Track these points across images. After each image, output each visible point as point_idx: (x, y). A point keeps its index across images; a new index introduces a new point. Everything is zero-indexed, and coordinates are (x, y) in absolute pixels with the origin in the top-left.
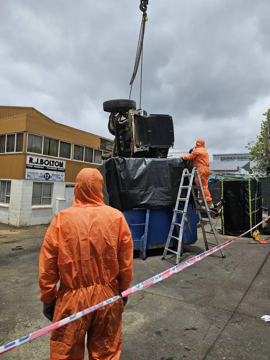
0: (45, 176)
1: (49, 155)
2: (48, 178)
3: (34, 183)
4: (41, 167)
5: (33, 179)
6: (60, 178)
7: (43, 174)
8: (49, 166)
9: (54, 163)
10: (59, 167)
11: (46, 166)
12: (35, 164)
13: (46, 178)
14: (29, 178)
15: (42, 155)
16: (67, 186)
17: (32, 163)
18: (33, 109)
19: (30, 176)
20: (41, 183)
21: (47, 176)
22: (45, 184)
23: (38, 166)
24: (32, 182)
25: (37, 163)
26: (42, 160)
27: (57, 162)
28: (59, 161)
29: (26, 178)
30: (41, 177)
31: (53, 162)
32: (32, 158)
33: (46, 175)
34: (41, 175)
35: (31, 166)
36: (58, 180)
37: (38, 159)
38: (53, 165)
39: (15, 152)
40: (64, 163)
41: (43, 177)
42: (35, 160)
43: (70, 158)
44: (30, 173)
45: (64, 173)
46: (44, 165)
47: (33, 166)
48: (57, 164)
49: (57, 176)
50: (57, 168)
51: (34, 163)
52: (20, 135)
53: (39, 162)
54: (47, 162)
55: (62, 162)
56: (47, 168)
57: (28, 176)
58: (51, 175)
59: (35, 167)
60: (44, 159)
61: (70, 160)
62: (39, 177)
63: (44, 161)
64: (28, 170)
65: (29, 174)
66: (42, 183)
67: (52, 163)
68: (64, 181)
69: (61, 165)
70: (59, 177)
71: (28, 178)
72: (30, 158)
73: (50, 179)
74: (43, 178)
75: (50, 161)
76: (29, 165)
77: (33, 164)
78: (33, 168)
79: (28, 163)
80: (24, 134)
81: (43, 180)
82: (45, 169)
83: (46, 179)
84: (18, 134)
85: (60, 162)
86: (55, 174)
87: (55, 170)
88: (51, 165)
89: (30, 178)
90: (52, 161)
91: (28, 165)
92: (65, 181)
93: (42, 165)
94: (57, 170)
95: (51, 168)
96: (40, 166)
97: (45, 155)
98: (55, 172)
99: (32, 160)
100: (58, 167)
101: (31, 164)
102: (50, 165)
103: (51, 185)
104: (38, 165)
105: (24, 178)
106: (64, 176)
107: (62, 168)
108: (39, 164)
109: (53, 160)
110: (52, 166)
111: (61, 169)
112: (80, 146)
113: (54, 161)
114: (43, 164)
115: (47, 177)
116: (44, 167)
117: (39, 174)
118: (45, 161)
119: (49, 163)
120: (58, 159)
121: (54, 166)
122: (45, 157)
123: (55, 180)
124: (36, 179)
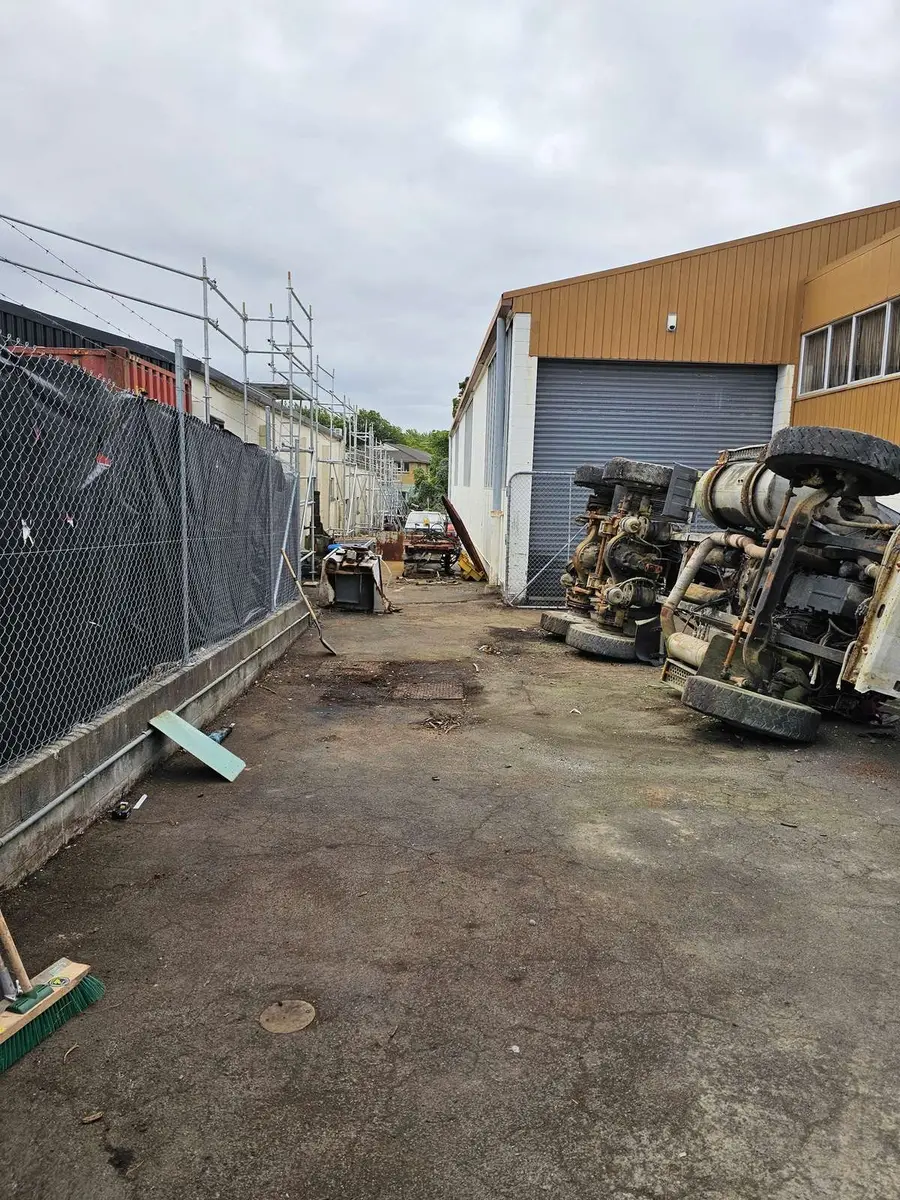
39: (880, 377)
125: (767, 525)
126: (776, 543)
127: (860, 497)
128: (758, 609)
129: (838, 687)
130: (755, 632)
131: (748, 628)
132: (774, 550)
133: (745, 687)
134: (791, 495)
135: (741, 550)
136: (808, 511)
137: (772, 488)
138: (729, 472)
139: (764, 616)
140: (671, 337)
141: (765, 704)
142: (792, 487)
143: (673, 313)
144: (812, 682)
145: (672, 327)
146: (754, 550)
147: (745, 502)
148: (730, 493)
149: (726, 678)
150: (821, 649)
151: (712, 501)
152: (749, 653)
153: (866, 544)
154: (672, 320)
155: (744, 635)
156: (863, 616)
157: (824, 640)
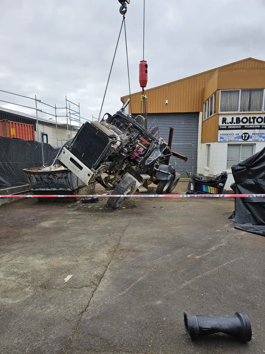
0: (242, 136)
1: (249, 111)
2: (246, 138)
3: (229, 145)
4: (237, 127)
5: (227, 141)
6: (264, 138)
7: (240, 135)
8: (248, 124)
9: (256, 119)
11: (244, 124)
12: (229, 124)
13: (243, 138)
15: (239, 112)
17: (226, 123)
19: (223, 138)
20: (238, 145)
21: (245, 136)
22: (244, 145)
23: (233, 126)
24: (226, 145)
25: (231, 123)
26: (238, 119)
27: (259, 117)
28: (263, 116)
29: (219, 140)
30: (238, 138)
31: (254, 118)
32: (225, 118)
34: (238, 136)
35: (224, 127)
36: (261, 140)
37: (233, 118)
38: (254, 122)
39: (213, 115)
41: (240, 138)
42: (229, 119)
44: (224, 135)
46: (241, 124)
47: (227, 126)
48: (260, 120)
49: (260, 135)
51: (228, 123)
53: (235, 121)
54: (245, 120)
56: (246, 126)
57: (221, 138)
58: (251, 135)
59: (229, 127)
60: (241, 117)
62: (235, 138)
63: (241, 119)
64: (221, 132)
65: (222, 136)
66: (240, 145)
67: (252, 120)
70: (263, 136)
71: (221, 140)
72: (223, 118)
73: (250, 140)
74: (240, 139)
75: (250, 118)
76: (222, 126)
77: (227, 125)
78: (227, 129)
79: (220, 123)
80: (217, 93)
81: (241, 141)
82: (243, 128)
83: (244, 140)
84: (215, 95)
86: (257, 133)
87: (257, 128)
88: (251, 123)
89: (223, 140)
90: (252, 118)
91: (220, 127)
94: (261, 128)
95: (251, 127)
96: (235, 126)
97: (243, 112)
98: (257, 131)
99: (226, 119)
100: (261, 124)
101: (224, 124)
102: (250, 122)
103: (253, 146)
104: (233, 124)
105: (216, 141)
108: (234, 123)
109: (253, 116)
110: (252, 124)
113: (256, 118)
114: (239, 123)
115: (246, 137)
116: (242, 126)
117: (235, 134)
118: (243, 119)
119: (248, 120)
120: (262, 114)
121: (256, 123)
122: (243, 114)
123: (257, 141)
124: (230, 141)
140: (167, 106)
143: (167, 100)
145: (167, 103)
154: (167, 102)
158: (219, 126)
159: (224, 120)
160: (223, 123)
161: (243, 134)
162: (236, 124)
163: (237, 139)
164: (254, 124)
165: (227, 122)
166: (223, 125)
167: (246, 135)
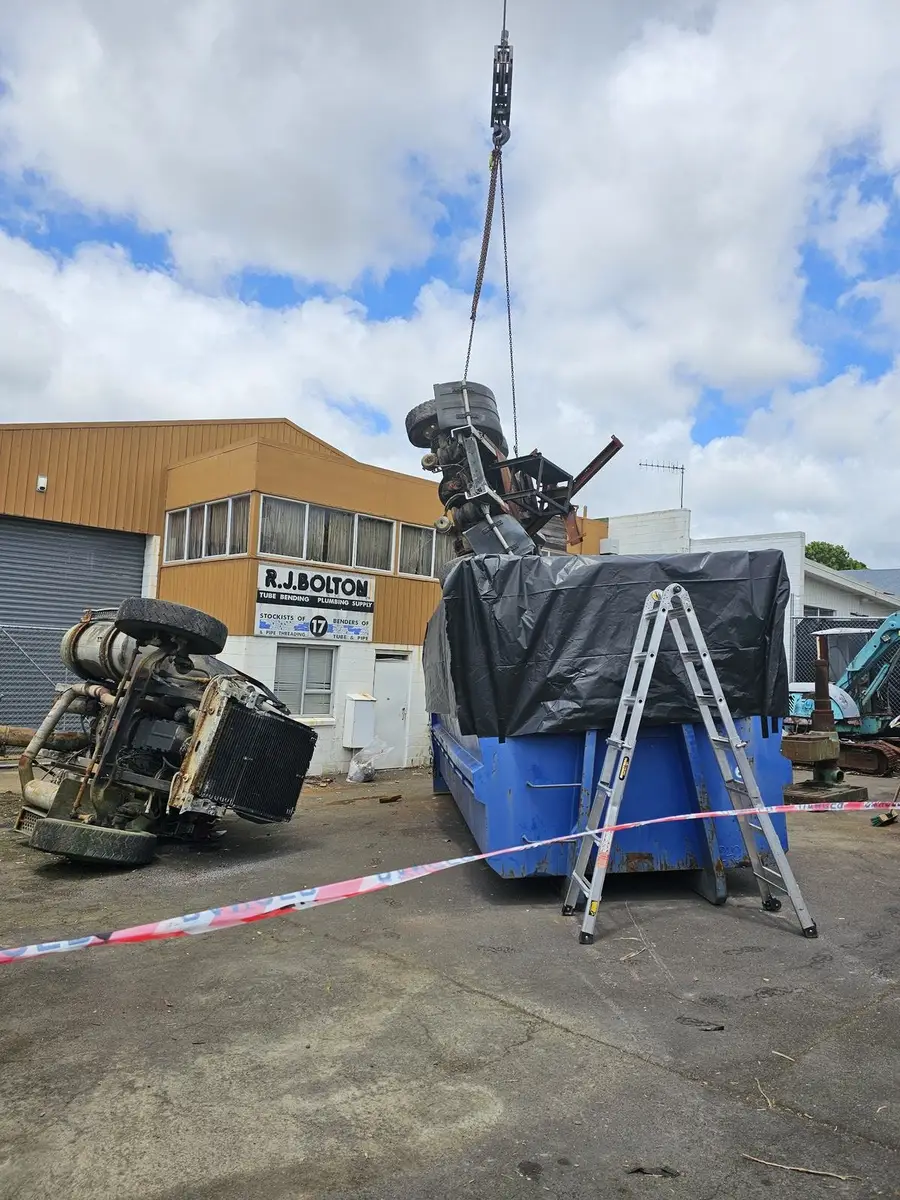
0: (312, 625)
1: (325, 561)
2: (320, 631)
3: (280, 647)
4: (300, 599)
5: (277, 634)
6: (357, 632)
7: (308, 620)
8: (324, 593)
9: (340, 584)
10: (354, 597)
11: (315, 594)
12: (283, 590)
13: (315, 631)
14: (264, 634)
15: (303, 560)
16: (379, 657)
17: (274, 586)
18: (285, 422)
19: (268, 627)
20: (301, 648)
21: (319, 625)
22: (314, 649)
23: (291, 595)
24: (273, 645)
25: (287, 586)
26: (303, 577)
27: (349, 581)
28: (355, 579)
29: (257, 631)
30: (302, 627)
31: (337, 580)
32: (273, 571)
33: (314, 622)
34: (302, 622)
35: (270, 596)
36: (352, 638)
37: (291, 574)
38: (337, 593)
39: (227, 555)
40: (372, 582)
41: (306, 630)
42: (282, 577)
43: (388, 568)
44: (270, 616)
45: (370, 617)
46: (309, 592)
47: (278, 594)
48: (349, 587)
49: (350, 625)
50: (351, 601)
51: (280, 586)
52: (241, 501)
53: (295, 582)
54: (318, 584)
55: (366, 583)
56: (319, 599)
57: (263, 625)
58: (330, 622)
59: (282, 597)
60: (310, 574)
61: (390, 572)
62: (296, 628)
63: (309, 580)
64: (262, 609)
65: (264, 620)
66: (304, 648)
67: (332, 586)
68: (370, 639)
69: (362, 590)
70: (355, 627)
71: (261, 632)
72: (268, 571)
73: (328, 635)
74: (306, 633)
75: (329, 578)
76: (266, 592)
77: (276, 590)
78: (277, 601)
79: (262, 585)
80: (252, 499)
81: (308, 638)
82: (313, 603)
83: (317, 634)
84: (236, 502)
85: (359, 582)
86: (344, 619)
87: (344, 607)
88: (331, 591)
89: (267, 632)
90: (334, 579)
91: (261, 593)
92: (375, 640)
93: (303, 592)
94: (350, 607)
95: (331, 601)
96: (297, 595)
97: (312, 562)
98: (343, 614)
99: (275, 576)
100: (351, 597)
101: (271, 588)
102: (329, 591)
103: (331, 651)
104: (291, 591)
105: (250, 633)
106: (371, 623)
107: (364, 599)
108: (295, 588)
109: (335, 576)
110: (333, 595)
111: (361, 604)
112: (420, 529)
113: (340, 580)
114: (305, 588)
115: (320, 628)
116: (311, 598)
117: (296, 619)
118: (313, 580)
119: (325, 584)
120: (352, 572)
121: (341, 594)
122: (313, 566)
123: (342, 638)
124: (285, 635)
125: (119, 676)
126: (123, 693)
127: (191, 656)
128: (106, 750)
129: (167, 812)
130: (102, 772)
131: (96, 769)
132: (121, 699)
133: (92, 823)
134: (137, 652)
135: (97, 698)
136: (150, 666)
137: (125, 647)
138: (90, 630)
139: (110, 758)
141: (107, 835)
142: (138, 646)
144: (147, 811)
146: (108, 699)
147: (102, 657)
148: (90, 647)
149: (75, 818)
150: (155, 782)
151: (75, 654)
152: (96, 792)
153: (191, 694)
155: (92, 775)
156: (185, 752)
157: (158, 775)
158: (259, 592)
159: (271, 577)
160: (267, 585)
161: (314, 619)
162: (297, 592)
163: (301, 632)
164: (337, 596)
165: (277, 581)
166: (268, 589)
167: (320, 622)
